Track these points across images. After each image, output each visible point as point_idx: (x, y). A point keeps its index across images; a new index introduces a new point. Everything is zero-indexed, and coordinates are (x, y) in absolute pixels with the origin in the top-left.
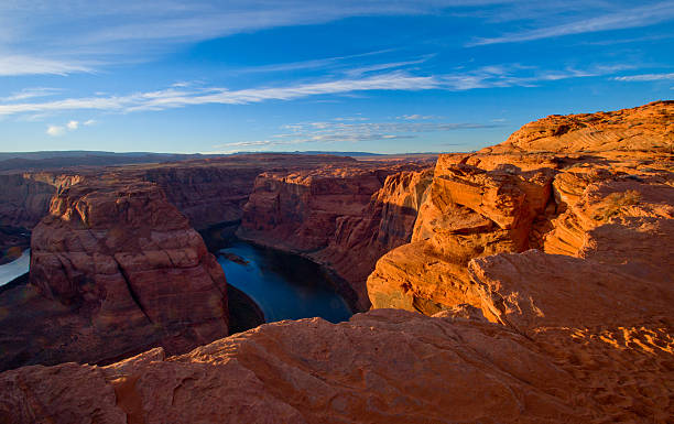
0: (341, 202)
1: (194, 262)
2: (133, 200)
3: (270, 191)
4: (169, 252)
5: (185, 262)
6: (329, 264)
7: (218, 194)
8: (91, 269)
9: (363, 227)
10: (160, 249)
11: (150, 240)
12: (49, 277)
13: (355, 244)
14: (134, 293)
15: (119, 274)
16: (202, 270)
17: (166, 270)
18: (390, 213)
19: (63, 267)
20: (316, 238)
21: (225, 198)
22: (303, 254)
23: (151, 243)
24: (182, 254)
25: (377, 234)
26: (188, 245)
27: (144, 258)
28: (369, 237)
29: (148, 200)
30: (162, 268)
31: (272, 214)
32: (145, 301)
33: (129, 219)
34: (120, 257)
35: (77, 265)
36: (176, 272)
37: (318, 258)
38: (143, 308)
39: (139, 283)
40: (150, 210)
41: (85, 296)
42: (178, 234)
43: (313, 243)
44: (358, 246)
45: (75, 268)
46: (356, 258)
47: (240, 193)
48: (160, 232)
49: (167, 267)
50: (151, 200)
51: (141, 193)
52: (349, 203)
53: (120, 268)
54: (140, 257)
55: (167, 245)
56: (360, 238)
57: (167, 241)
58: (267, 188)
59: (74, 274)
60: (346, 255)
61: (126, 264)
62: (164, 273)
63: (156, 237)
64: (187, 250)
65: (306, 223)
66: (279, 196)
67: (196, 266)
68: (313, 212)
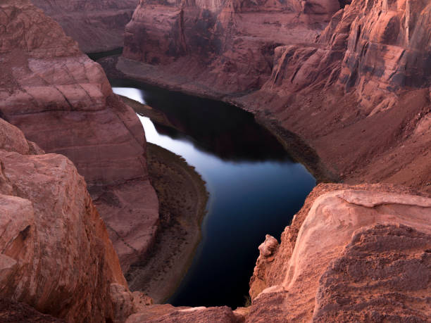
0: (278, 24)
1: (100, 103)
3: (166, 4)
4: (61, 88)
5: (88, 103)
6: (268, 113)
9: (318, 61)
10: (47, 84)
11: (29, 71)
13: (305, 86)
16: (112, 115)
17: (60, 113)
18: (362, 41)
20: (242, 76)
22: (224, 100)
23: (32, 76)
24: (80, 92)
25: (338, 72)
26: (86, 80)
27: (25, 96)
28: (326, 75)
30: (55, 110)
36: (76, 117)
37: (249, 104)
42: (70, 63)
43: (238, 83)
44: (307, 89)
46: (307, 106)
47: (114, 6)
48: (41, 58)
49: (63, 109)
50: (21, 11)
52: (291, 25)
54: (19, 95)
55: (56, 78)
56: (313, 77)
57: (54, 72)
60: (290, 100)
62: (58, 118)
63: (36, 66)
64: (87, 86)
65: (226, 54)
66: (182, 12)
67: (103, 109)
68: (237, 38)
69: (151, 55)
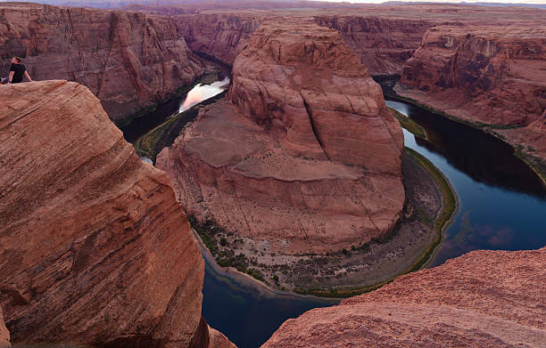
1: (374, 112)
2: (319, 43)
3: (444, 47)
4: (349, 97)
5: (365, 110)
6: (530, 149)
7: (375, 45)
8: (283, 100)
10: (341, 93)
11: (332, 83)
12: (250, 99)
14: (315, 128)
15: (304, 109)
16: (382, 122)
17: (345, 114)
19: (261, 93)
20: (508, 112)
21: (381, 50)
22: (486, 129)
23: (333, 86)
24: (362, 102)
26: (368, 94)
27: (325, 98)
29: (333, 45)
30: (341, 110)
31: (441, 74)
32: (325, 138)
33: (314, 60)
34: (305, 93)
35: (271, 94)
36: (354, 118)
37: (511, 137)
38: (322, 144)
39: (320, 120)
40: (332, 54)
41: (274, 121)
42: (359, 82)
43: (502, 118)
45: (269, 97)
47: (401, 46)
48: (341, 76)
49: (347, 111)
50: (335, 45)
51: (326, 38)
53: (306, 104)
54: (322, 97)
55: (347, 90)
57: (347, 86)
58: (441, 43)
59: (269, 101)
61: (311, 101)
62: (343, 116)
63: (336, 80)
64: (367, 99)
65: (493, 91)
66: (457, 54)
67: (376, 116)
68: (507, 79)
69: (423, 84)
